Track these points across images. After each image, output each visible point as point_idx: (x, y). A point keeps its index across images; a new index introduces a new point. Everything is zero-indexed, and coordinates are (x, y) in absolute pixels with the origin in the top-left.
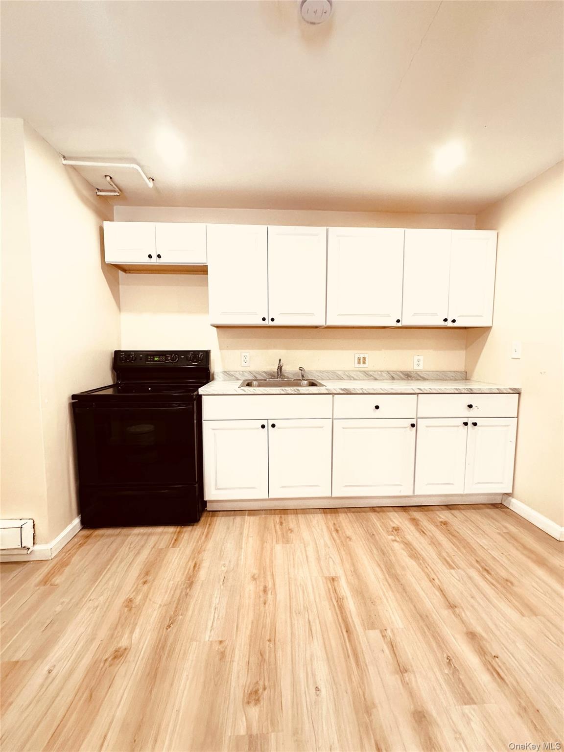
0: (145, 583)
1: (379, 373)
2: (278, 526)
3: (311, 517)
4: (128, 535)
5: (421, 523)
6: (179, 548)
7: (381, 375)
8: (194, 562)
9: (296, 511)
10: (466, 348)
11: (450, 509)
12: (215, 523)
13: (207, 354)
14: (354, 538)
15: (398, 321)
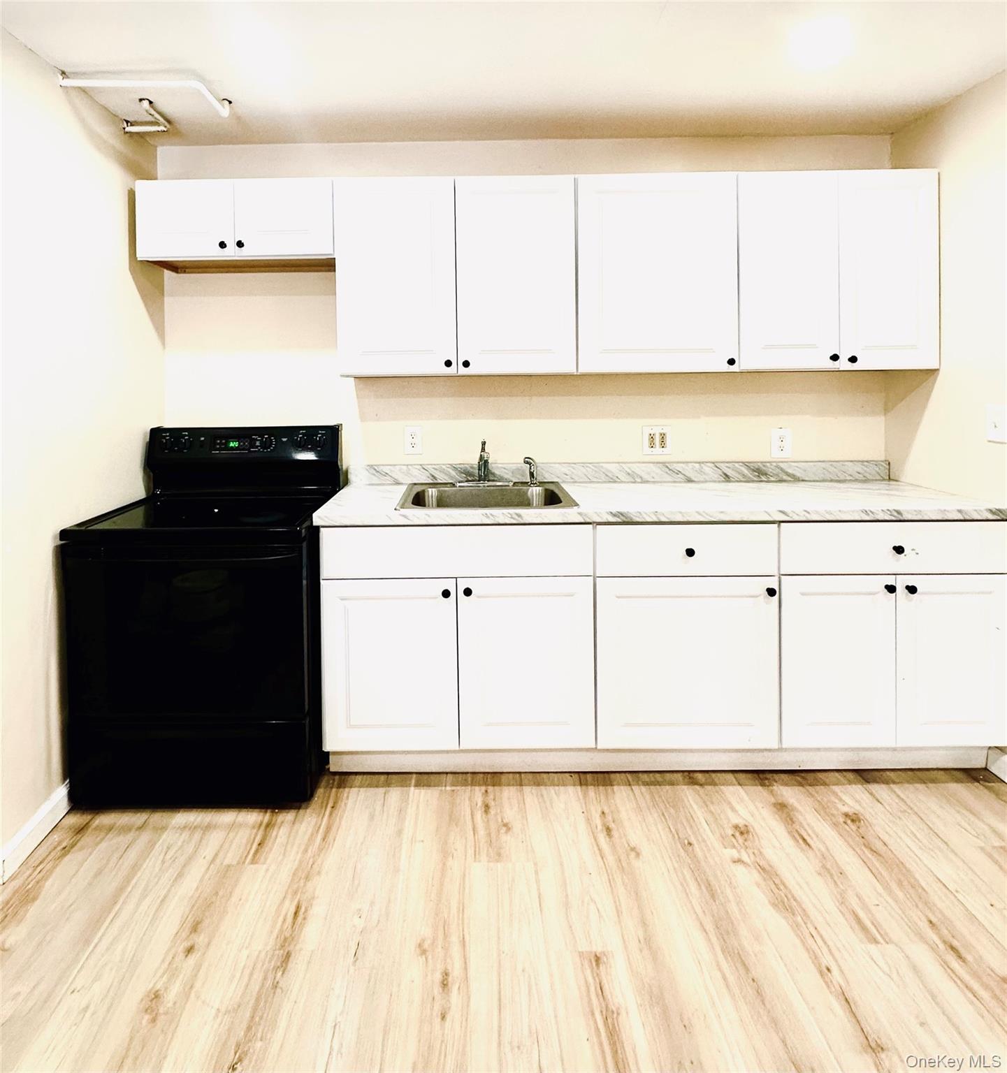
0: (190, 950)
1: (697, 466)
2: (479, 815)
3: (553, 792)
4: (164, 828)
5: (800, 817)
6: (265, 867)
7: (701, 472)
8: (295, 903)
9: (521, 778)
10: (886, 410)
11: (868, 781)
12: (346, 804)
13: (332, 433)
14: (645, 850)
15: (731, 362)
